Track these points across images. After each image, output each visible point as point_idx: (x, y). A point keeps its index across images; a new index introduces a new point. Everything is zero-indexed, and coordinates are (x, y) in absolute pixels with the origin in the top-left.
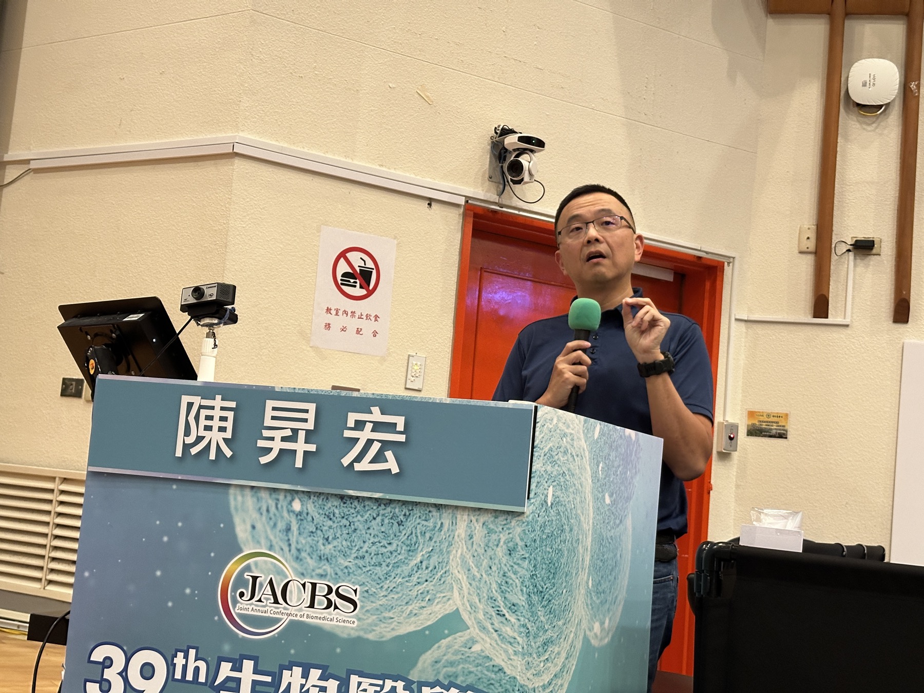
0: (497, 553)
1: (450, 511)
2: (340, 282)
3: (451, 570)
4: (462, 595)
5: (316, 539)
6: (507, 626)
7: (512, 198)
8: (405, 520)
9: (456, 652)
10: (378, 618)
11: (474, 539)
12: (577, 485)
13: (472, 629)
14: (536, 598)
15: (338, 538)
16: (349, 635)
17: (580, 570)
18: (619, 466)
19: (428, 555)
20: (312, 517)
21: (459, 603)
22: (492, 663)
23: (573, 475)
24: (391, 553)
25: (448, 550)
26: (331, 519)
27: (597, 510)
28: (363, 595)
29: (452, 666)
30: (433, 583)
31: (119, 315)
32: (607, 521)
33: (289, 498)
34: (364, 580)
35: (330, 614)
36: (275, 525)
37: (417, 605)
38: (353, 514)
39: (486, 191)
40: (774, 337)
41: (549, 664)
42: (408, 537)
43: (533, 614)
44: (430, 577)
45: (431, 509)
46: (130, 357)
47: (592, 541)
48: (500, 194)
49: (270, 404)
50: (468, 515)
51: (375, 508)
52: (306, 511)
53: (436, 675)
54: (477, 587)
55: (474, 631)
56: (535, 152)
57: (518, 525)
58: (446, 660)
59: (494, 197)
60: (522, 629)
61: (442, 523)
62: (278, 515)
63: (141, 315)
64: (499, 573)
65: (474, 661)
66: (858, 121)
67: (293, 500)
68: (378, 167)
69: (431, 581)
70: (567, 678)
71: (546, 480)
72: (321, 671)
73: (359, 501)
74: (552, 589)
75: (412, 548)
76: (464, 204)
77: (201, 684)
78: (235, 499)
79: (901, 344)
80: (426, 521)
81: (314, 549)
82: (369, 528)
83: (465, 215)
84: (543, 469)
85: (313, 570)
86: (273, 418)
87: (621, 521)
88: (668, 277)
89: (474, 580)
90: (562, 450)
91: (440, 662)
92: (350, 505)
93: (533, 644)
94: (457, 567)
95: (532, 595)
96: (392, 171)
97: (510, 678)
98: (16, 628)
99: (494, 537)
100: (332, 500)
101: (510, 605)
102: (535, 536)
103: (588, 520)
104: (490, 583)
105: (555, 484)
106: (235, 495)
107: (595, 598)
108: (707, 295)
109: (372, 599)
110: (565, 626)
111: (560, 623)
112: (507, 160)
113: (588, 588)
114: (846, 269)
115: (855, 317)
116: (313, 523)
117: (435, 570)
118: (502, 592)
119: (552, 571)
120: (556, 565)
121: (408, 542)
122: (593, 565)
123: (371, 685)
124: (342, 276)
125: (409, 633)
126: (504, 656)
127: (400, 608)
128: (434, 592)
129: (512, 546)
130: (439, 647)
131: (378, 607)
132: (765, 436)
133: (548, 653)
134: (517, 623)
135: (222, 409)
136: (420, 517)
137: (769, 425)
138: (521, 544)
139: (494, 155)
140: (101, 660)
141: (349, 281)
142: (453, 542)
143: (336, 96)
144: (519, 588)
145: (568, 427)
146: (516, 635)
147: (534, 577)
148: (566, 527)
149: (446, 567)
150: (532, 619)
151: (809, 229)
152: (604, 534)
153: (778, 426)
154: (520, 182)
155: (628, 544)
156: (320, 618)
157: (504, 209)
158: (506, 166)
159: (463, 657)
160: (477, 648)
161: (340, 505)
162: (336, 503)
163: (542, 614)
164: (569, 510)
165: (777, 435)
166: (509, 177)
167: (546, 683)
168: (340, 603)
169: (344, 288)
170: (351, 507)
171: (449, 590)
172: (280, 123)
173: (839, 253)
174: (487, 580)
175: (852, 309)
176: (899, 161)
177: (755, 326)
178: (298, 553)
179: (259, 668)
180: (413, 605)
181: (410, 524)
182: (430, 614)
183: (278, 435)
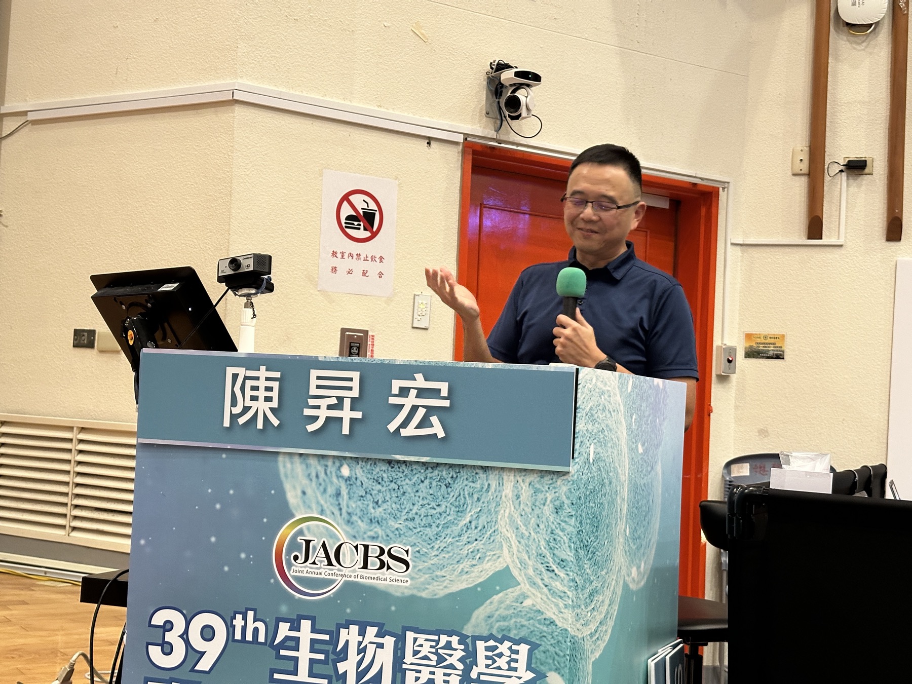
0: (544, 511)
1: (497, 472)
2: (344, 225)
3: (500, 529)
4: (511, 553)
5: (366, 502)
6: (557, 581)
7: (508, 133)
8: (452, 482)
9: (508, 607)
10: (430, 577)
11: (522, 498)
12: (614, 439)
13: (522, 585)
14: (583, 552)
15: (388, 501)
16: (403, 593)
17: (619, 520)
18: (649, 415)
19: (477, 515)
20: (361, 482)
21: (509, 560)
22: (543, 617)
23: (611, 430)
24: (441, 514)
25: (496, 510)
26: (379, 483)
27: (632, 460)
28: (415, 555)
29: (505, 621)
30: (482, 542)
31: (152, 284)
32: (640, 470)
33: (337, 464)
34: (415, 541)
35: (383, 574)
36: (325, 491)
37: (468, 563)
38: (401, 477)
39: (484, 128)
40: (769, 260)
41: (595, 613)
42: (456, 498)
43: (581, 567)
44: (480, 536)
45: (478, 471)
46: (166, 325)
47: (628, 491)
48: (498, 130)
49: (314, 373)
50: (515, 476)
51: (422, 471)
52: (354, 476)
53: (489, 630)
54: (526, 545)
55: (525, 587)
56: (532, 86)
57: (564, 484)
58: (499, 615)
59: (492, 134)
60: (571, 584)
61: (489, 484)
62: (327, 480)
63: (176, 285)
64: (547, 530)
65: (526, 615)
66: (848, 41)
67: (341, 465)
68: (376, 108)
69: (481, 541)
70: (611, 623)
71: (588, 438)
72: (377, 628)
73: (406, 465)
74: (595, 541)
75: (460, 509)
76: (462, 141)
77: (261, 643)
78: (284, 466)
79: (895, 262)
80: (473, 482)
81: (364, 513)
82: (417, 491)
83: (464, 153)
84: (586, 428)
85: (365, 533)
86: (318, 387)
87: (652, 468)
88: (664, 204)
89: (523, 538)
90: (601, 408)
91: (493, 616)
92: (398, 469)
93: (581, 596)
94: (505, 526)
95: (579, 550)
96: (391, 111)
97: (561, 630)
98: (44, 575)
99: (541, 496)
100: (380, 465)
101: (558, 561)
102: (580, 493)
103: (624, 472)
104: (539, 540)
105: (595, 441)
106: (284, 462)
107: (631, 545)
108: (703, 221)
109: (424, 559)
110: (607, 576)
111: (603, 573)
112: (503, 94)
113: (626, 535)
114: (839, 190)
115: (848, 237)
116: (362, 487)
117: (484, 530)
118: (551, 549)
119: (595, 525)
120: (599, 518)
121: (457, 504)
122: (630, 513)
123: (427, 640)
124: (346, 219)
125: (461, 591)
126: (555, 610)
127: (451, 567)
128: (484, 551)
129: (559, 505)
130: (491, 603)
131: (431, 566)
132: (763, 357)
133: (594, 603)
134: (567, 578)
135: (267, 379)
136: (467, 479)
137: (766, 347)
138: (567, 502)
139: (491, 90)
140: (162, 624)
141: (353, 224)
142: (501, 502)
143: (331, 38)
144: (567, 545)
145: (606, 384)
146: (566, 589)
147: (581, 533)
148: (606, 481)
149: (494, 526)
150: (579, 573)
151: (802, 151)
152: (638, 482)
153: (775, 347)
154: (517, 118)
155: (658, 489)
156: (374, 578)
157: (502, 145)
158: (503, 101)
159: (515, 612)
160: (528, 603)
161: (388, 470)
162: (384, 468)
163: (588, 567)
164: (608, 465)
165: (774, 356)
166: (507, 113)
167: (593, 630)
168: (391, 562)
169: (348, 230)
170: (399, 471)
171: (499, 548)
172: (278, 68)
173: (832, 174)
174: (536, 537)
175: (846, 229)
176: (889, 79)
177: (751, 250)
178: (349, 517)
179: (316, 628)
180: (465, 563)
181: (457, 486)
182: (481, 571)
183: (324, 403)
